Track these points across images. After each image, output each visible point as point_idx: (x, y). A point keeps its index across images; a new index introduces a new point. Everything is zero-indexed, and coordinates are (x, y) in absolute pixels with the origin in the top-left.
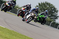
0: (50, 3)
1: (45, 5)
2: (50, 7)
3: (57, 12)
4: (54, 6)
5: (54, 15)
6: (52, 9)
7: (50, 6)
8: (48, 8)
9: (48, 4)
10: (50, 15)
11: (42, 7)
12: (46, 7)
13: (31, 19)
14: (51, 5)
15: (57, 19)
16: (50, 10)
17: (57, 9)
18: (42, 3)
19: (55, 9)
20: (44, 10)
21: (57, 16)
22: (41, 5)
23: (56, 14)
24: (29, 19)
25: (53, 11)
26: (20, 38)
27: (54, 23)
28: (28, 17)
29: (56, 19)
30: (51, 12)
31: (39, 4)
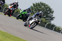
0: (45, 4)
1: (40, 6)
2: (45, 8)
3: (53, 12)
4: (49, 7)
5: (49, 16)
6: (48, 9)
7: (45, 6)
8: (43, 8)
9: (43, 4)
10: (45, 16)
11: (37, 7)
12: (41, 8)
13: (35, 24)
14: (47, 5)
15: (53, 20)
16: (45, 11)
17: (52, 10)
18: (36, 3)
19: (50, 10)
20: (39, 11)
21: (52, 17)
22: (35, 5)
23: (52, 15)
24: (33, 24)
25: (49, 12)
26: (14, 40)
27: (50, 24)
28: (31, 22)
29: (51, 20)
30: (46, 12)
31: (34, 5)
